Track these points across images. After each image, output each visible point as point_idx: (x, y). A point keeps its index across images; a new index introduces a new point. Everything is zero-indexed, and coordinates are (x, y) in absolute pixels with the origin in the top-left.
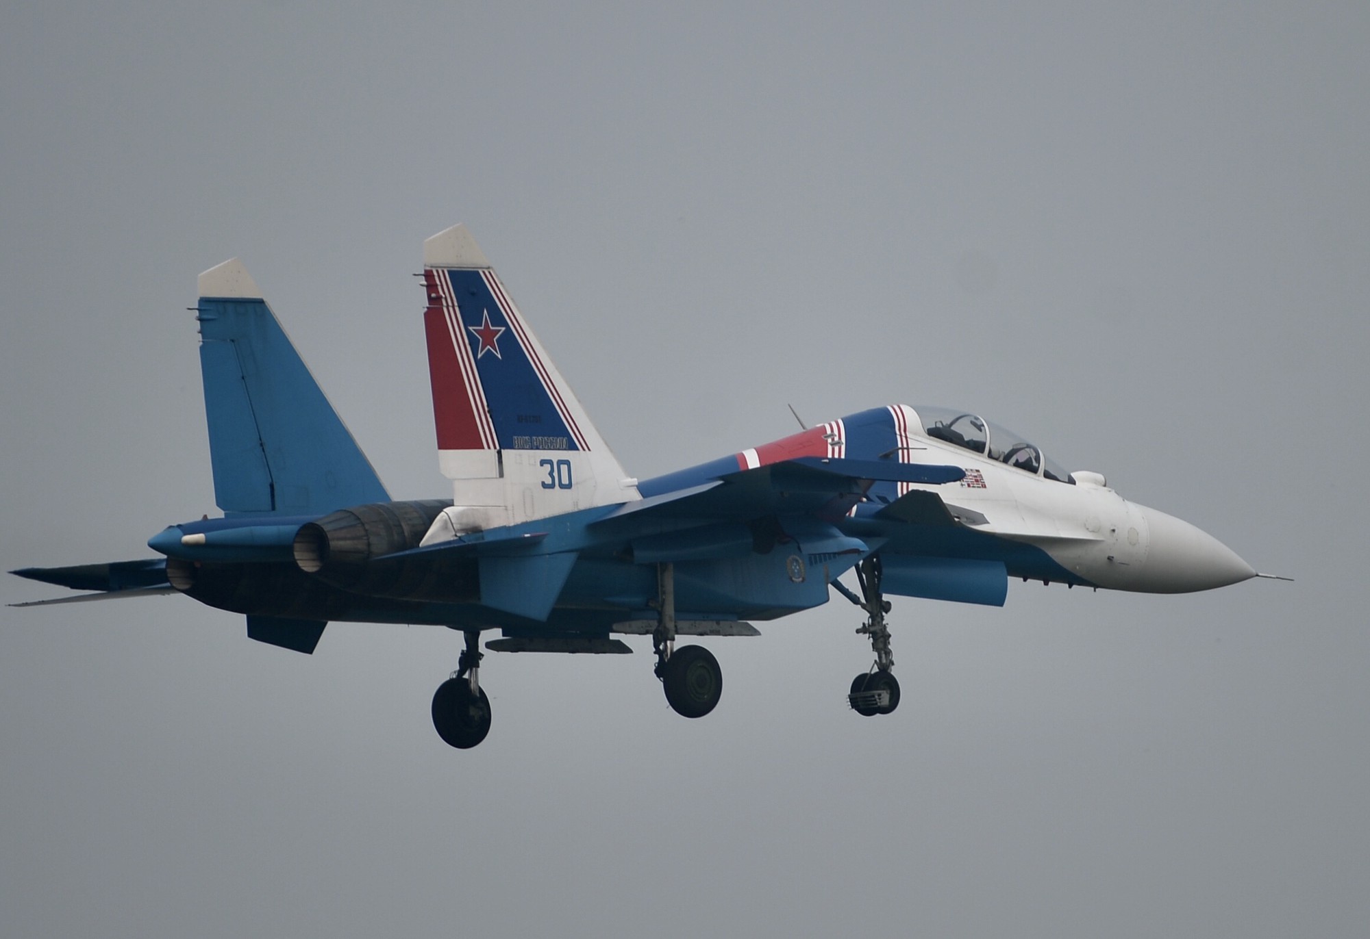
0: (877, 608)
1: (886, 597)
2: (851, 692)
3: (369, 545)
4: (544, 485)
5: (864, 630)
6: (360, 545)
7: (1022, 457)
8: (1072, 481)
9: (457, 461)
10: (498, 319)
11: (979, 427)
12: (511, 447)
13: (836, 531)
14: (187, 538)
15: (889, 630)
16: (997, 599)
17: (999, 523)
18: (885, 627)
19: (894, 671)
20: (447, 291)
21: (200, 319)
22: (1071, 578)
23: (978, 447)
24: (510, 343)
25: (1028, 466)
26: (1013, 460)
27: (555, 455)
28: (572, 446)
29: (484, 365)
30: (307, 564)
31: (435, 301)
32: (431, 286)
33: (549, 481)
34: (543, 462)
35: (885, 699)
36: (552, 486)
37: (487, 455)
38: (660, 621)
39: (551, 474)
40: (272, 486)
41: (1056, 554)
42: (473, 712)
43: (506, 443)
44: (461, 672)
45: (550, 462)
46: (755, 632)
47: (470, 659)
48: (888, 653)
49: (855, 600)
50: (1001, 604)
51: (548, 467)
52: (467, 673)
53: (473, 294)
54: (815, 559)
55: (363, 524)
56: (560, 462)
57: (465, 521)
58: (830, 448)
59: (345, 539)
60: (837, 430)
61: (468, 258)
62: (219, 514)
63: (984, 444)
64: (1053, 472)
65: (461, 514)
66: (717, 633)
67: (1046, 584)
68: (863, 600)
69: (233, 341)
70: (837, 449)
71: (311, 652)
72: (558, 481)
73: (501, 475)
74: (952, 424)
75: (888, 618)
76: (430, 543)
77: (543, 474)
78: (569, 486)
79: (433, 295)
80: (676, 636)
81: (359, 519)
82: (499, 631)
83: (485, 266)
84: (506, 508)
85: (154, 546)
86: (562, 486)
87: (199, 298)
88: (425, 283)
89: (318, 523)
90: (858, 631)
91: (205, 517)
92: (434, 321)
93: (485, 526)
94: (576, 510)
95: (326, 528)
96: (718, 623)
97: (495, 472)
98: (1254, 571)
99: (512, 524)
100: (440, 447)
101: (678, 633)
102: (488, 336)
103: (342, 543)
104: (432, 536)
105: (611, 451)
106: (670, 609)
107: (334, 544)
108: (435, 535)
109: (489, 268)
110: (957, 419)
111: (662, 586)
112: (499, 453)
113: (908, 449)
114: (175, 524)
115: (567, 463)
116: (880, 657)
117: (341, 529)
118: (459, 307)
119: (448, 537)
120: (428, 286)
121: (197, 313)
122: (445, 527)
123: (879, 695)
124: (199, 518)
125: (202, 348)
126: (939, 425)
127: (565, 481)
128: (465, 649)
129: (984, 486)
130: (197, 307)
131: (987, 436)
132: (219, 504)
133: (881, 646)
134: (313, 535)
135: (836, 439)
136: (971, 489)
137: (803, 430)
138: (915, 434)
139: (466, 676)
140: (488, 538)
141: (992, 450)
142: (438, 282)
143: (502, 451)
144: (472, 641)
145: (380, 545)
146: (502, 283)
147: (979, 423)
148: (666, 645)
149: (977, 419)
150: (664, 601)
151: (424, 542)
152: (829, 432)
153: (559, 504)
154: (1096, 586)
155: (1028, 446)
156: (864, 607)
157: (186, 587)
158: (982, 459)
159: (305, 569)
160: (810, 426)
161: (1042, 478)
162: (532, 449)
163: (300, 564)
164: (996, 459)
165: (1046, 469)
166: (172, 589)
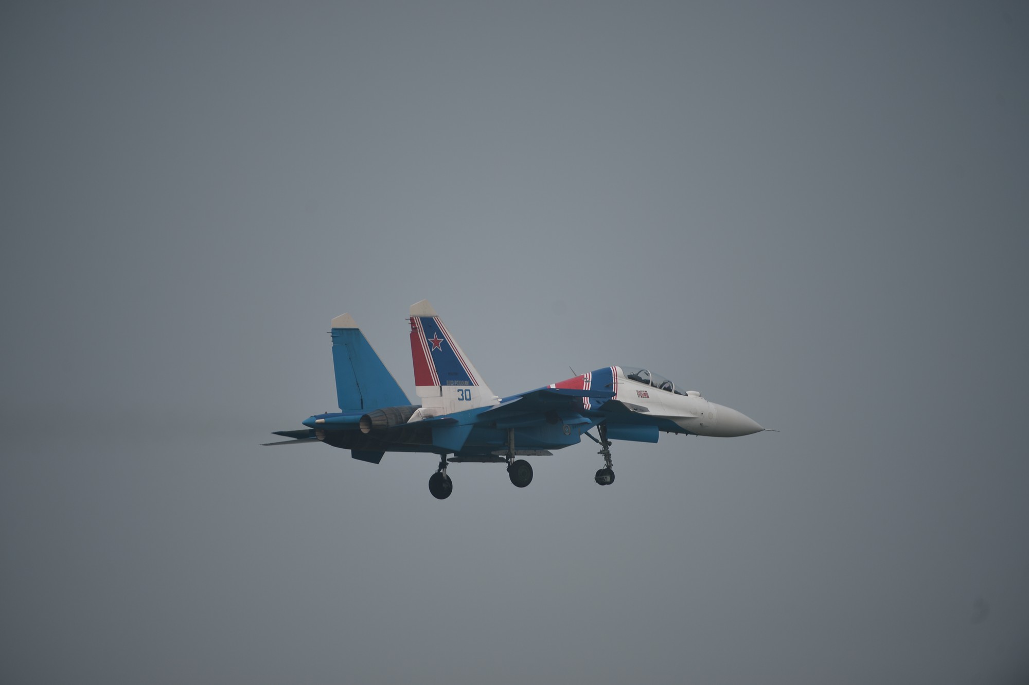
0: (606, 444)
1: (609, 440)
2: (596, 476)
3: (388, 423)
4: (459, 399)
5: (601, 452)
6: (385, 423)
7: (667, 386)
8: (687, 395)
9: (423, 391)
10: (440, 335)
11: (648, 375)
12: (446, 385)
13: (580, 416)
14: (318, 421)
15: (610, 452)
16: (655, 440)
17: (653, 411)
18: (609, 451)
19: (613, 469)
20: (419, 325)
21: (332, 336)
22: (687, 432)
23: (647, 382)
24: (445, 345)
25: (669, 389)
26: (664, 387)
27: (464, 388)
28: (471, 384)
29: (435, 354)
30: (365, 430)
31: (414, 330)
32: (413, 323)
33: (461, 397)
34: (459, 391)
35: (608, 479)
36: (463, 399)
37: (435, 389)
38: (509, 450)
39: (462, 395)
40: (362, 400)
41: (678, 423)
42: (444, 485)
43: (443, 383)
44: (439, 470)
45: (462, 390)
46: (551, 454)
47: (443, 465)
48: (610, 461)
49: (597, 441)
50: (656, 442)
51: (461, 392)
52: (442, 470)
53: (430, 326)
54: (575, 426)
55: (386, 415)
56: (466, 390)
57: (426, 413)
58: (585, 383)
59: (378, 420)
60: (589, 376)
61: (428, 313)
62: (340, 411)
63: (649, 381)
64: (679, 391)
65: (425, 410)
66: (535, 455)
67: (676, 434)
68: (600, 441)
69: (346, 345)
70: (588, 383)
71: (378, 463)
72: (465, 397)
73: (441, 395)
74: (638, 374)
75: (610, 448)
76: (412, 421)
77: (459, 395)
78: (470, 399)
79: (413, 327)
80: (515, 456)
81: (384, 413)
82: (453, 454)
83: (436, 315)
84: (443, 408)
85: (305, 424)
86: (466, 399)
87: (331, 328)
88: (410, 322)
89: (368, 414)
90: (598, 453)
91: (326, 412)
92: (414, 337)
93: (434, 415)
94: (472, 408)
95: (371, 416)
96: (535, 451)
97: (439, 395)
98: (763, 428)
99: (446, 414)
100: (416, 385)
101: (516, 455)
102: (436, 342)
103: (377, 422)
104: (413, 419)
105: (488, 386)
106: (513, 446)
107: (373, 422)
108: (414, 418)
109: (437, 316)
110: (640, 371)
111: (510, 437)
112: (441, 387)
113: (617, 383)
114: (313, 415)
115: (469, 391)
116: (607, 463)
117: (376, 417)
118: (424, 331)
119: (419, 419)
120: (411, 324)
121: (331, 334)
122: (418, 415)
123: (606, 477)
124: (324, 413)
125: (333, 347)
126: (632, 374)
127: (468, 397)
128: (441, 461)
129: (648, 397)
130: (331, 331)
131: (651, 378)
132: (340, 407)
133: (607, 458)
134: (366, 419)
135: (588, 380)
136: (642, 398)
137: (575, 376)
138: (621, 377)
139: (442, 471)
140: (435, 419)
141: (653, 382)
142: (416, 322)
143: (442, 386)
144: (444, 458)
145: (392, 423)
146: (442, 322)
147: (647, 373)
148: (511, 460)
149: (647, 371)
150: (510, 443)
151: (411, 421)
152: (585, 377)
153: (465, 406)
154: (697, 435)
155: (669, 381)
156: (600, 443)
157: (323, 439)
158: (648, 387)
159: (364, 432)
160: (578, 375)
161: (674, 394)
162: (454, 385)
163: (362, 430)
164: (656, 387)
165: (676, 390)
166: (317, 440)
